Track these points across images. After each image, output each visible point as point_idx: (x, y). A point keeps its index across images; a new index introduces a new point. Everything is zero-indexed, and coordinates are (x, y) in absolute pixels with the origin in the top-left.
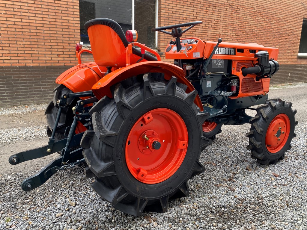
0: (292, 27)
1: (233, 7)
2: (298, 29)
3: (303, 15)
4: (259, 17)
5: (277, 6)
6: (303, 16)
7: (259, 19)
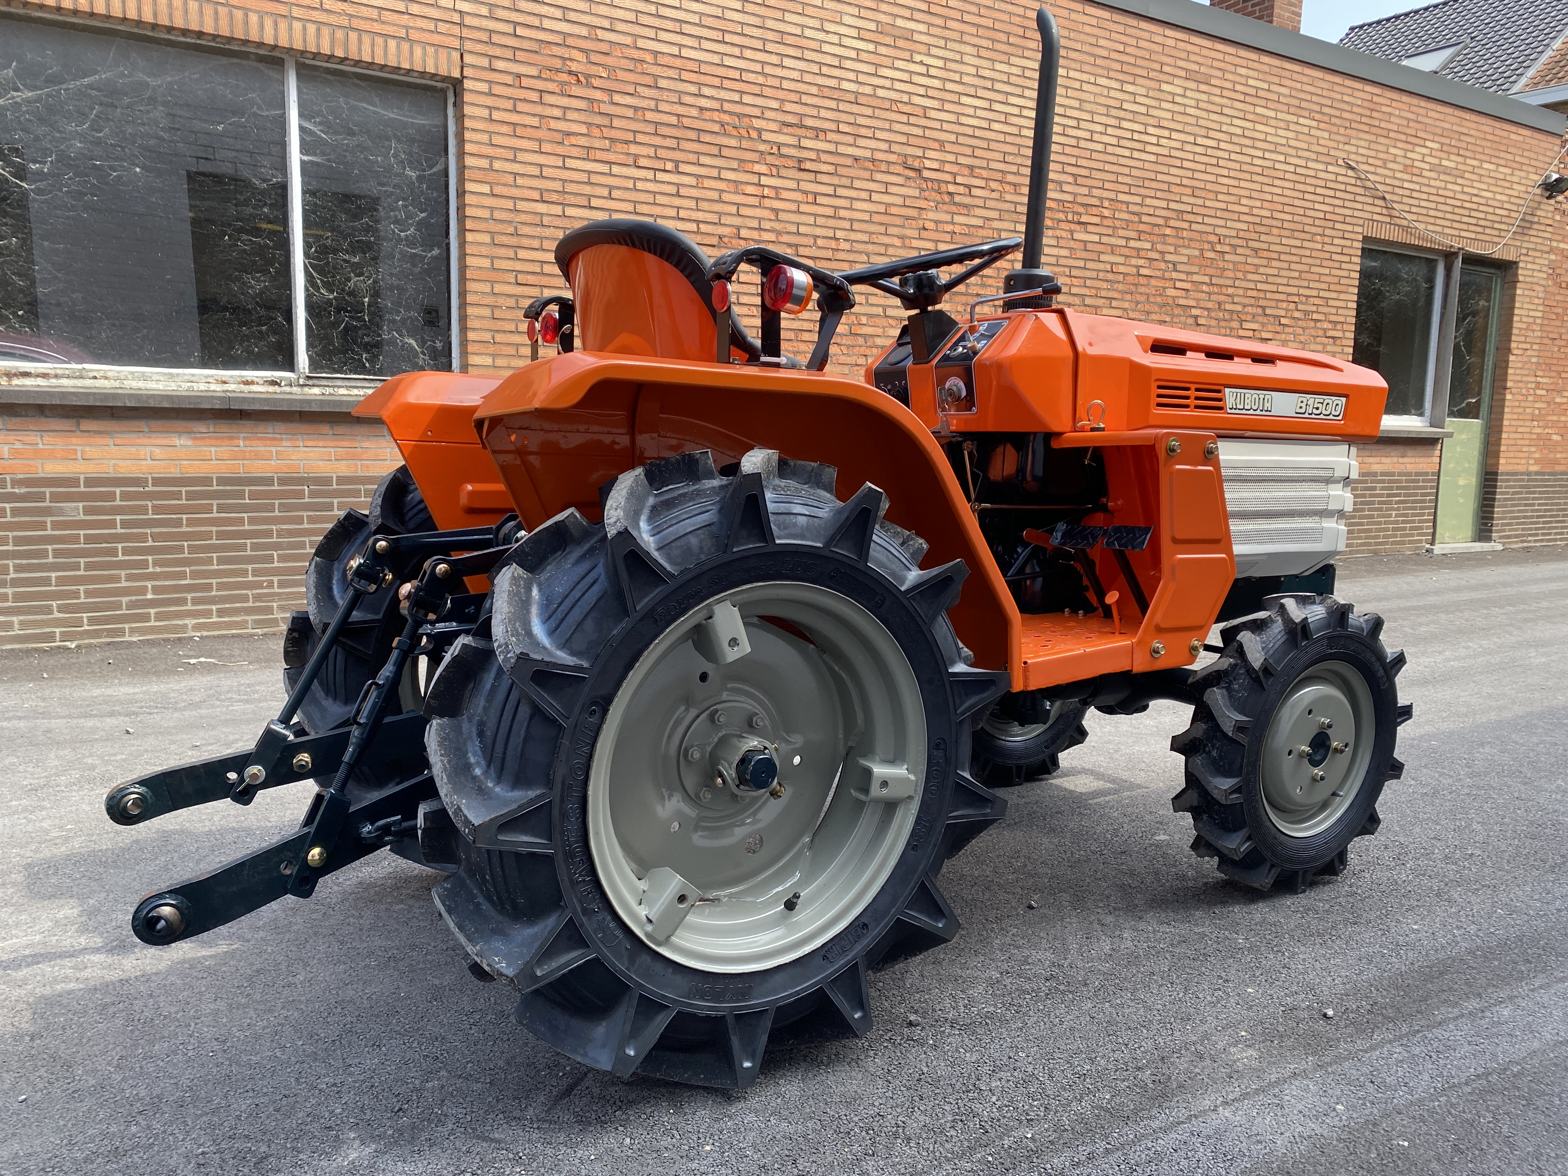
0: (1297, 283)
1: (926, 174)
2: (1334, 295)
3: (1361, 222)
4: (1090, 228)
5: (1196, 175)
6: (1360, 230)
7: (1096, 238)
